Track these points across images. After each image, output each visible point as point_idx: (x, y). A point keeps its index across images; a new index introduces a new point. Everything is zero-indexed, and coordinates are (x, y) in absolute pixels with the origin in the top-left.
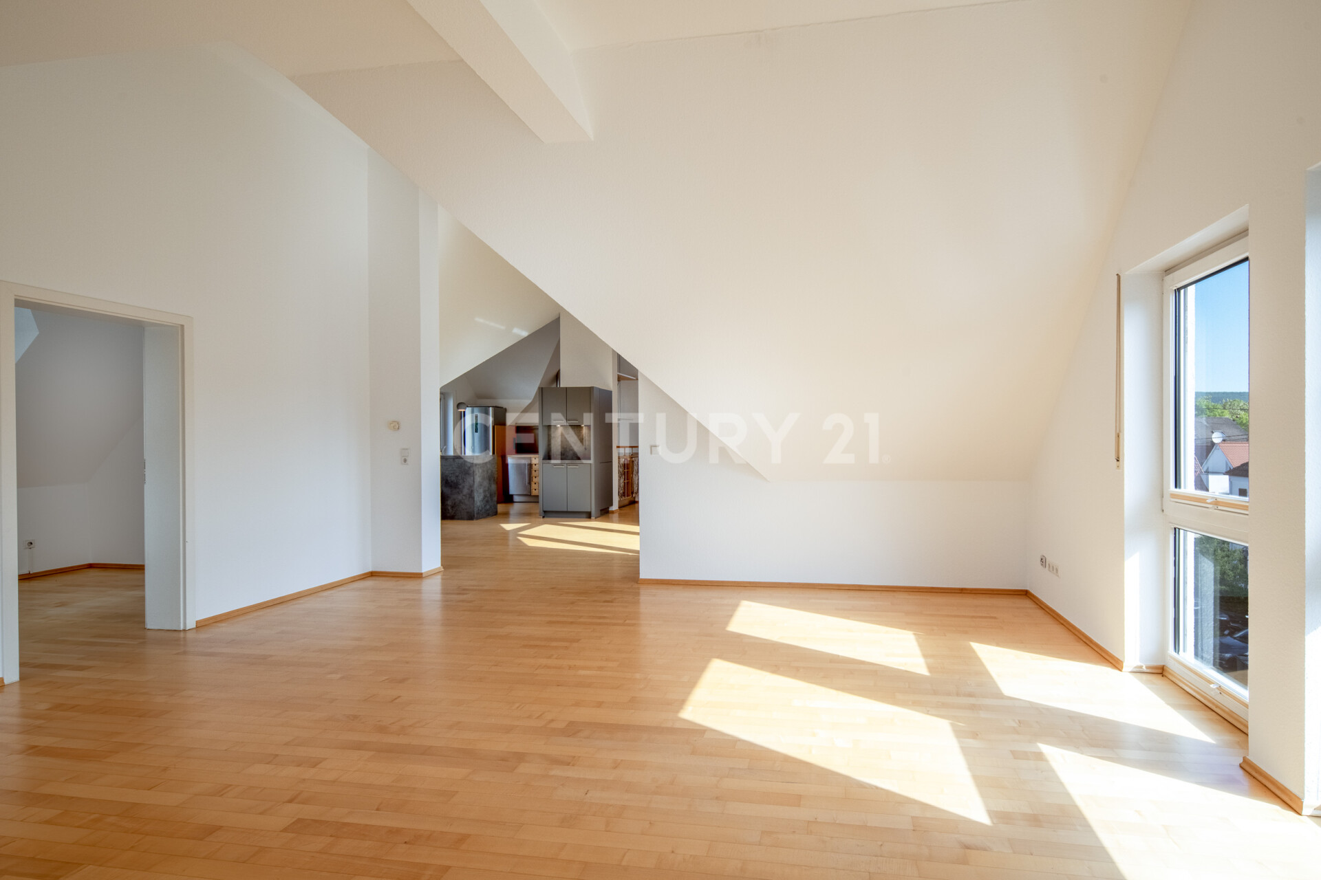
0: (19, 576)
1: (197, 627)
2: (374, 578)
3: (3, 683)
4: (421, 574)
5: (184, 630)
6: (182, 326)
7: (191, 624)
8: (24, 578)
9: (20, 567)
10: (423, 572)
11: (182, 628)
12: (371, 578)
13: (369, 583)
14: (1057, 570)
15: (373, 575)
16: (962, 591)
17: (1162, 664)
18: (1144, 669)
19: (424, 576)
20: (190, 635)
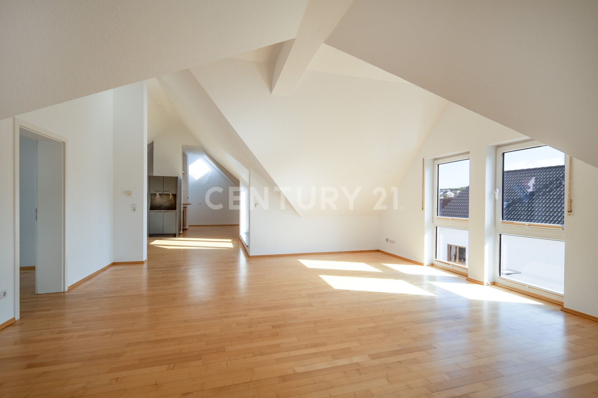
0: (20, 267)
1: (68, 290)
2: (115, 265)
3: (15, 320)
4: (143, 262)
5: (64, 292)
6: (64, 143)
7: (66, 290)
8: (22, 269)
9: (20, 264)
10: (144, 260)
11: (62, 291)
12: (113, 265)
13: (113, 268)
14: (394, 242)
15: (114, 264)
16: (361, 252)
17: (432, 263)
18: (429, 265)
19: (144, 262)
20: (66, 294)
